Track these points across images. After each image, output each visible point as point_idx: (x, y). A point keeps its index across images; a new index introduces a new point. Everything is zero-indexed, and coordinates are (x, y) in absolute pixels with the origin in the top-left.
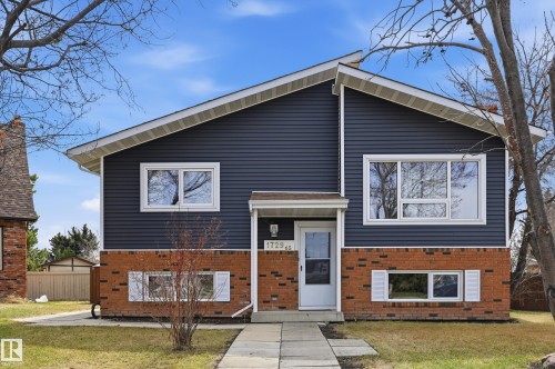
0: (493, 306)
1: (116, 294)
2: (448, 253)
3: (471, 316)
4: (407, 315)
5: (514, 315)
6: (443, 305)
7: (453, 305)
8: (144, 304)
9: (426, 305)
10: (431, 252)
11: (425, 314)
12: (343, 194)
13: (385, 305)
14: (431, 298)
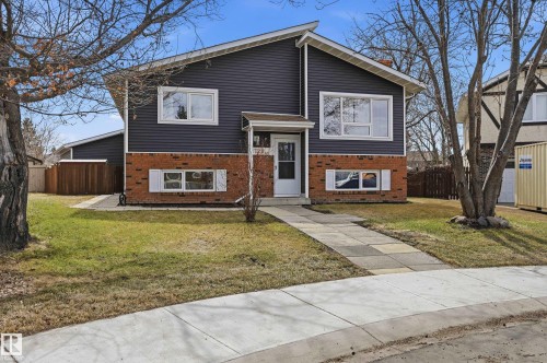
0: (397, 194)
1: (140, 187)
2: (371, 159)
3: (384, 199)
4: (348, 200)
5: (408, 199)
6: (368, 192)
7: (374, 192)
8: (162, 194)
9: (359, 193)
10: (361, 158)
11: (358, 199)
12: (306, 117)
13: (334, 193)
14: (361, 188)
